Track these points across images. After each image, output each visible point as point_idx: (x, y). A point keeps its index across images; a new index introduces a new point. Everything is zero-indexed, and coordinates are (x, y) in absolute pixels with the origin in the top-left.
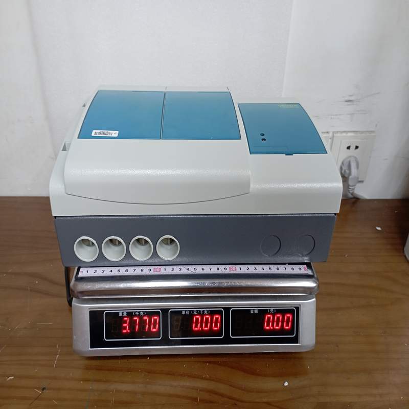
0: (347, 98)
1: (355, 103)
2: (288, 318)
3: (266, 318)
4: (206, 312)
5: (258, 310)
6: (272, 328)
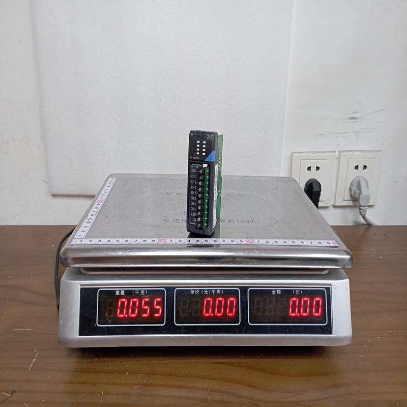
0: (351, 116)
1: (360, 120)
2: (318, 302)
3: (291, 302)
4: (218, 292)
5: (281, 290)
6: (298, 315)
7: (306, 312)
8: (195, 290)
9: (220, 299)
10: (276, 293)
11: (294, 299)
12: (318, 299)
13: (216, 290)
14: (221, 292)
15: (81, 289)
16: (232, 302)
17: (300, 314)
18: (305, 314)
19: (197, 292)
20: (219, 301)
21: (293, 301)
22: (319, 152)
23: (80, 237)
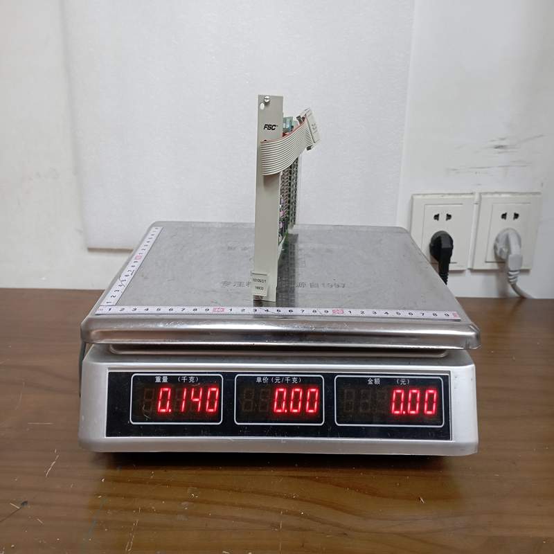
0: (497, 143)
1: (509, 150)
2: (431, 396)
3: (394, 395)
4: (295, 380)
5: (381, 379)
6: (404, 412)
7: (414, 409)
8: (262, 377)
13: (291, 378)
14: (298, 380)
15: (109, 373)
16: (313, 394)
18: (413, 412)
19: (265, 380)
20: (295, 393)
23: (109, 304)
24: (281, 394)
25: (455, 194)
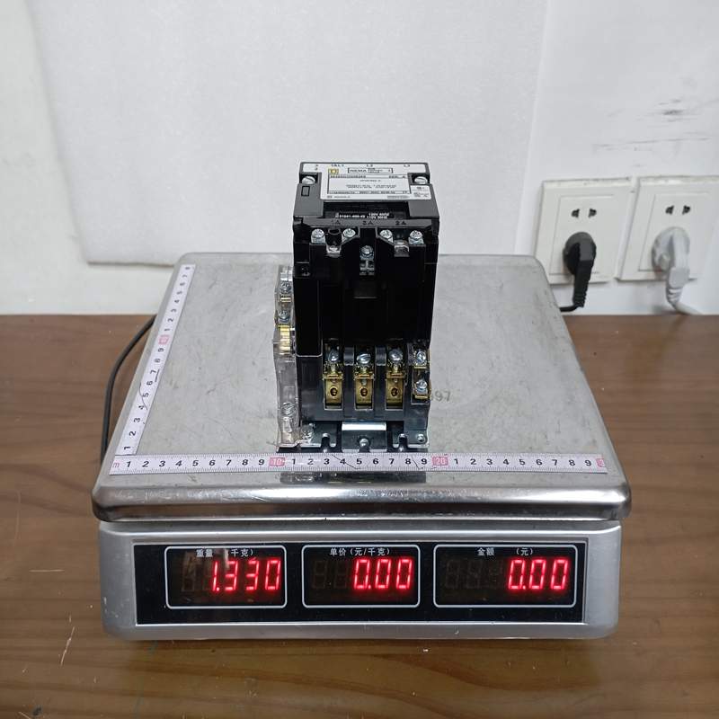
0: (669, 107)
1: (685, 117)
2: (560, 567)
3: (512, 567)
4: (381, 552)
5: (495, 549)
6: (524, 587)
7: (538, 584)
8: (338, 549)
9: (385, 561)
10: (485, 553)
11: (518, 561)
12: (561, 561)
13: (376, 549)
14: (386, 552)
15: (135, 547)
16: (405, 567)
17: (527, 587)
18: (536, 587)
19: (342, 552)
20: (382, 565)
21: (515, 564)
22: (597, 180)
23: (127, 451)
24: (363, 567)
25: (603, 180)
